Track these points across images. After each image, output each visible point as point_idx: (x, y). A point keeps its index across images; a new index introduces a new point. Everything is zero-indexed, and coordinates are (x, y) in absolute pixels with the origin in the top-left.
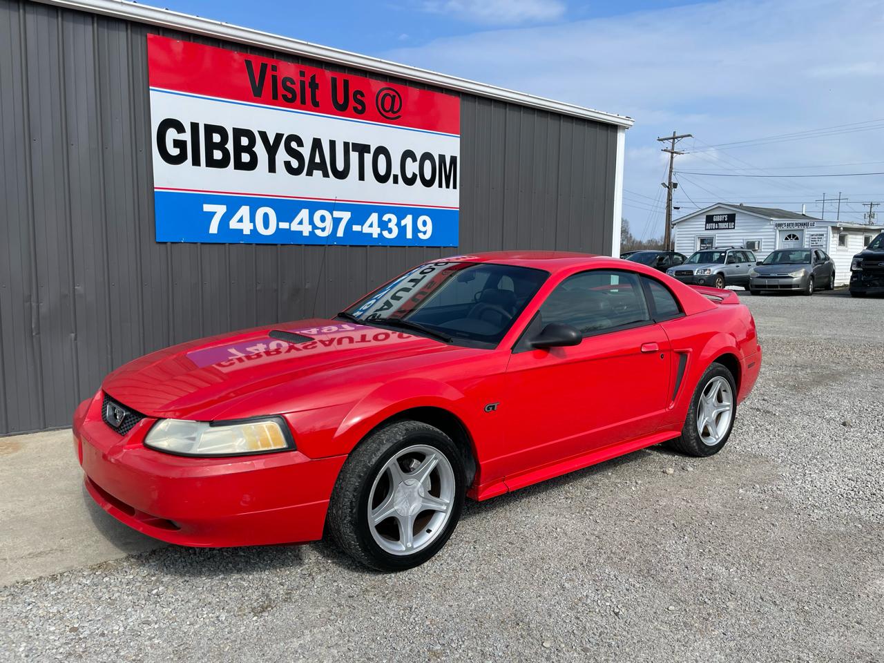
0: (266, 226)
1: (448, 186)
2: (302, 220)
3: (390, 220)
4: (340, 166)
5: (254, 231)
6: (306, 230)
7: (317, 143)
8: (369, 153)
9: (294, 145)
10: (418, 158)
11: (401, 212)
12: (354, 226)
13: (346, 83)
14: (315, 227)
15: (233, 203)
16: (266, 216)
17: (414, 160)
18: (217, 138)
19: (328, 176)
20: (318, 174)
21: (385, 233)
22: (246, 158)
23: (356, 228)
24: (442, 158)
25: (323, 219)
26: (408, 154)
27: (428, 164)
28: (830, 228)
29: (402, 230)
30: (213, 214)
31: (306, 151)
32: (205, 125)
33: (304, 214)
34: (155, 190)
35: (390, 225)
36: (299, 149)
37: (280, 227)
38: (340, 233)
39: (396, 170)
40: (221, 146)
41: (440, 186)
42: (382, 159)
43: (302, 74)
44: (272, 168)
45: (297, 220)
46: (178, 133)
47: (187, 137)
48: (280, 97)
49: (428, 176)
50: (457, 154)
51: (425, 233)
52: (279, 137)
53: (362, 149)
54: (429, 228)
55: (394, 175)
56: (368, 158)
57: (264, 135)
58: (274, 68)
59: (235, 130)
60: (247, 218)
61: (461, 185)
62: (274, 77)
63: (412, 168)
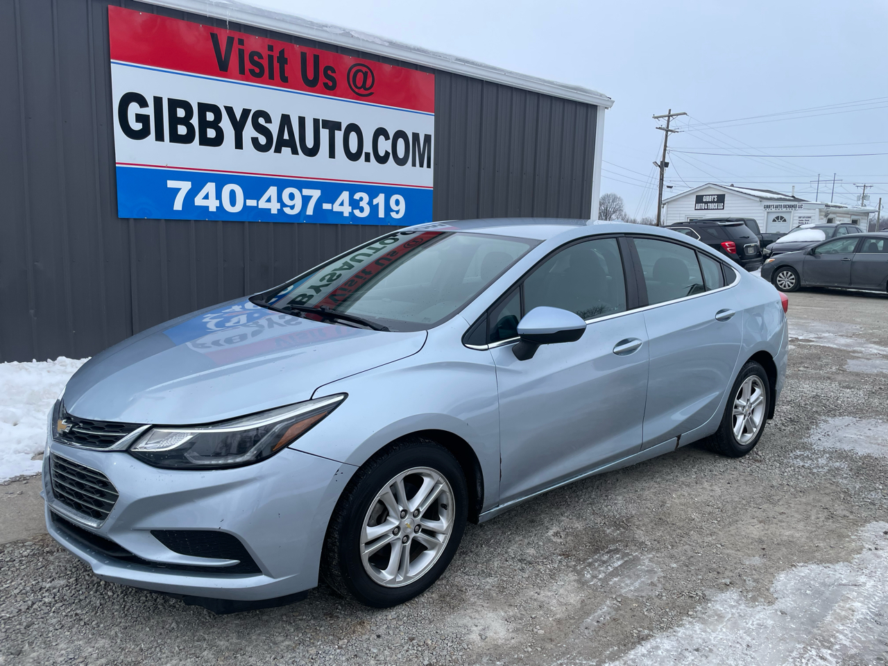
0: (233, 203)
1: (421, 165)
2: (270, 197)
3: (361, 199)
4: (310, 143)
5: (221, 208)
6: (274, 207)
7: (285, 120)
8: (340, 130)
9: (261, 121)
10: (391, 137)
11: (373, 191)
12: (324, 204)
13: (316, 58)
14: (283, 205)
15: (198, 179)
16: (233, 194)
17: (387, 138)
18: (181, 113)
19: (298, 154)
20: (286, 151)
21: (357, 212)
22: (211, 133)
23: (326, 206)
24: (416, 136)
25: (292, 197)
26: (381, 132)
27: (401, 142)
28: (817, 210)
29: (374, 209)
30: (178, 190)
31: (274, 128)
32: (169, 99)
33: (272, 191)
34: (117, 165)
35: (361, 204)
36: (267, 125)
37: (247, 204)
38: (310, 211)
39: (368, 147)
40: (186, 121)
41: (414, 165)
42: (353, 137)
43: (271, 48)
44: (239, 145)
45: (265, 197)
46: (141, 107)
47: (150, 111)
48: (247, 72)
49: (401, 154)
50: (432, 132)
51: (397, 212)
52: (246, 112)
53: (333, 126)
54: (402, 207)
55: (366, 153)
56: (339, 135)
57: (230, 110)
58: (241, 42)
59: (200, 105)
60: (213, 195)
61: (435, 164)
62: (241, 53)
63: (384, 146)
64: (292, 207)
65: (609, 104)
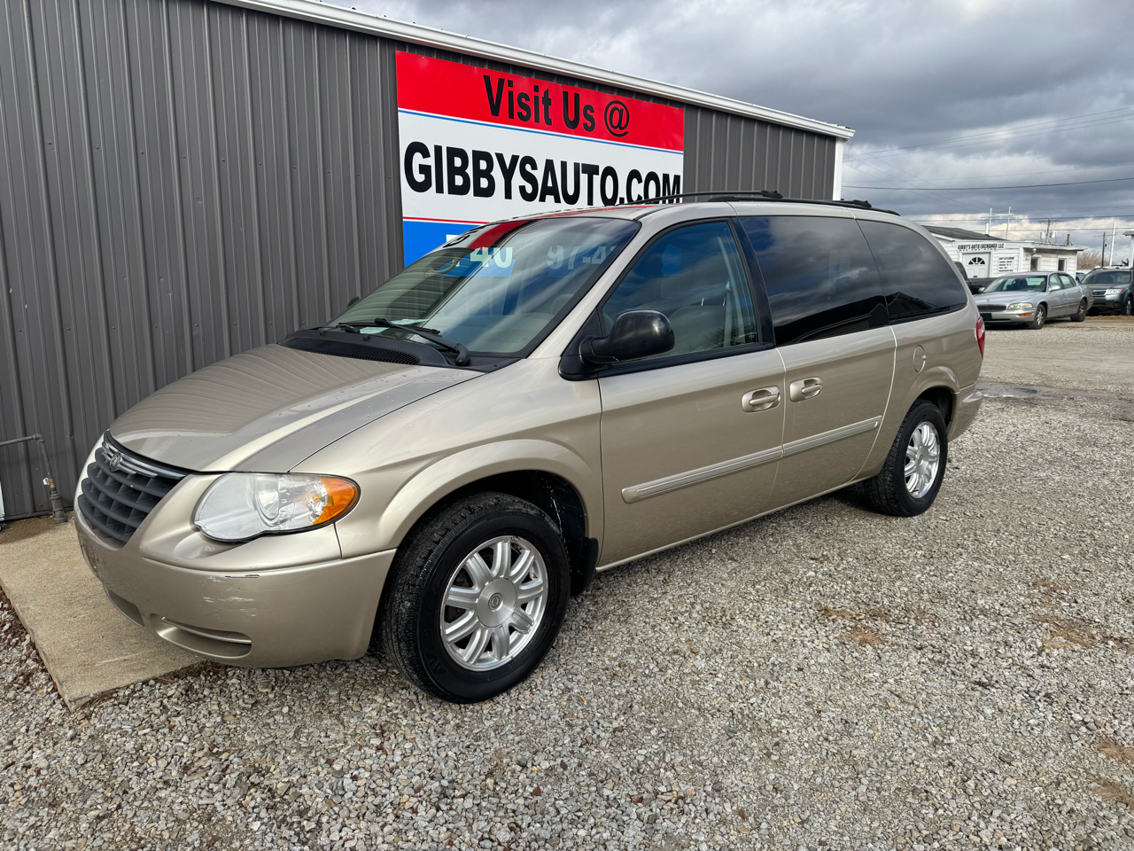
4: (571, 191)
7: (549, 164)
8: (598, 174)
9: (528, 168)
10: (644, 179)
13: (577, 96)
17: (640, 181)
18: (458, 162)
19: (560, 202)
20: (550, 198)
22: (484, 183)
24: (666, 177)
26: (634, 174)
27: (652, 184)
28: (1022, 250)
31: (539, 174)
32: (447, 148)
34: (404, 220)
36: (533, 172)
39: (622, 193)
40: (461, 170)
42: (609, 179)
43: (536, 89)
44: (508, 195)
46: (424, 157)
47: (431, 161)
48: (516, 115)
49: (652, 196)
50: (681, 173)
52: (515, 158)
53: (591, 170)
55: (620, 198)
56: (597, 179)
57: (500, 157)
58: (510, 84)
59: (475, 152)
62: (511, 94)
63: (638, 190)
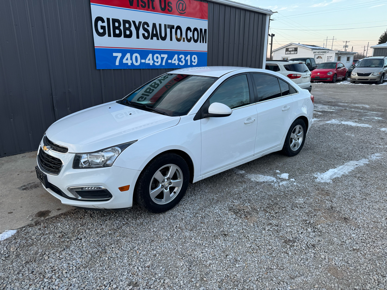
0: (137, 62)
1: (203, 42)
2: (149, 59)
3: (182, 57)
4: (163, 35)
5: (132, 64)
6: (151, 62)
7: (154, 25)
8: (174, 29)
9: (146, 26)
10: (192, 31)
11: (186, 54)
14: (154, 61)
15: (124, 52)
16: (136, 57)
18: (117, 24)
19: (159, 40)
20: (155, 38)
21: (180, 63)
22: (128, 33)
23: (170, 61)
24: (201, 30)
25: (157, 58)
26: (188, 29)
27: (196, 32)
28: (335, 53)
29: (186, 61)
30: (117, 57)
31: (150, 29)
32: (112, 19)
33: (150, 56)
34: (95, 48)
35: (182, 60)
36: (148, 28)
37: (142, 62)
38: (164, 64)
39: (184, 36)
40: (118, 28)
41: (200, 42)
42: (179, 31)
44: (138, 37)
46: (102, 23)
47: (105, 24)
48: (140, 5)
49: (196, 38)
50: (207, 28)
51: (195, 62)
52: (140, 23)
53: (172, 27)
54: (196, 60)
55: (183, 38)
56: (174, 31)
57: (134, 22)
59: (123, 20)
60: (129, 58)
61: (208, 41)
63: (190, 34)
64: (157, 62)
65: (271, 13)
